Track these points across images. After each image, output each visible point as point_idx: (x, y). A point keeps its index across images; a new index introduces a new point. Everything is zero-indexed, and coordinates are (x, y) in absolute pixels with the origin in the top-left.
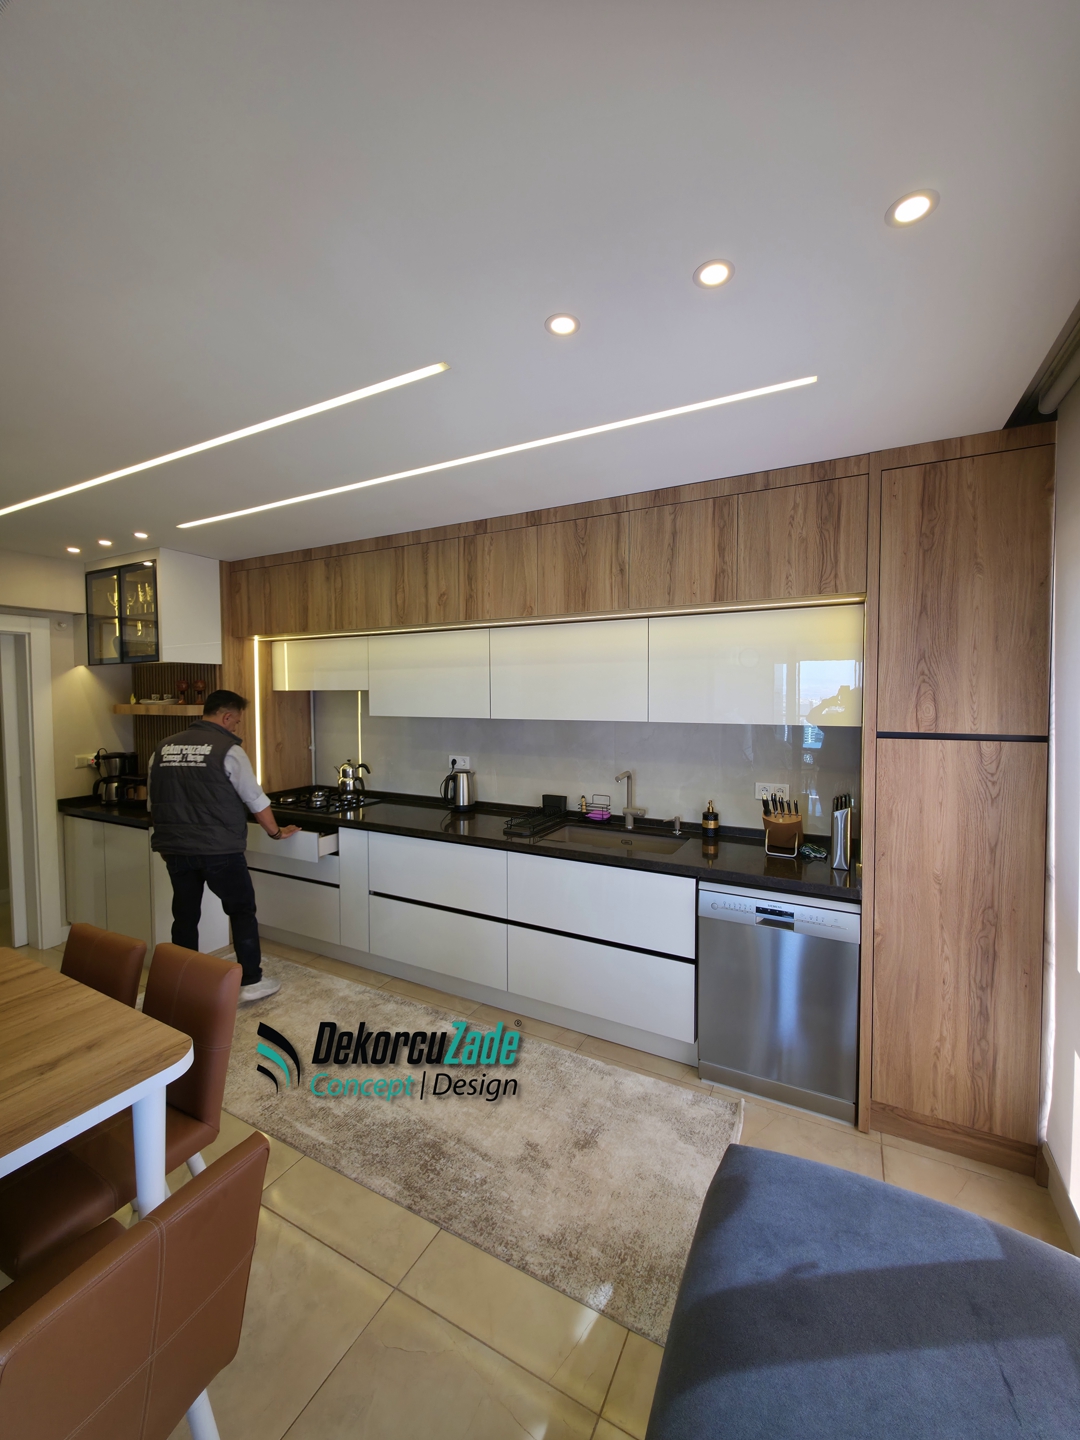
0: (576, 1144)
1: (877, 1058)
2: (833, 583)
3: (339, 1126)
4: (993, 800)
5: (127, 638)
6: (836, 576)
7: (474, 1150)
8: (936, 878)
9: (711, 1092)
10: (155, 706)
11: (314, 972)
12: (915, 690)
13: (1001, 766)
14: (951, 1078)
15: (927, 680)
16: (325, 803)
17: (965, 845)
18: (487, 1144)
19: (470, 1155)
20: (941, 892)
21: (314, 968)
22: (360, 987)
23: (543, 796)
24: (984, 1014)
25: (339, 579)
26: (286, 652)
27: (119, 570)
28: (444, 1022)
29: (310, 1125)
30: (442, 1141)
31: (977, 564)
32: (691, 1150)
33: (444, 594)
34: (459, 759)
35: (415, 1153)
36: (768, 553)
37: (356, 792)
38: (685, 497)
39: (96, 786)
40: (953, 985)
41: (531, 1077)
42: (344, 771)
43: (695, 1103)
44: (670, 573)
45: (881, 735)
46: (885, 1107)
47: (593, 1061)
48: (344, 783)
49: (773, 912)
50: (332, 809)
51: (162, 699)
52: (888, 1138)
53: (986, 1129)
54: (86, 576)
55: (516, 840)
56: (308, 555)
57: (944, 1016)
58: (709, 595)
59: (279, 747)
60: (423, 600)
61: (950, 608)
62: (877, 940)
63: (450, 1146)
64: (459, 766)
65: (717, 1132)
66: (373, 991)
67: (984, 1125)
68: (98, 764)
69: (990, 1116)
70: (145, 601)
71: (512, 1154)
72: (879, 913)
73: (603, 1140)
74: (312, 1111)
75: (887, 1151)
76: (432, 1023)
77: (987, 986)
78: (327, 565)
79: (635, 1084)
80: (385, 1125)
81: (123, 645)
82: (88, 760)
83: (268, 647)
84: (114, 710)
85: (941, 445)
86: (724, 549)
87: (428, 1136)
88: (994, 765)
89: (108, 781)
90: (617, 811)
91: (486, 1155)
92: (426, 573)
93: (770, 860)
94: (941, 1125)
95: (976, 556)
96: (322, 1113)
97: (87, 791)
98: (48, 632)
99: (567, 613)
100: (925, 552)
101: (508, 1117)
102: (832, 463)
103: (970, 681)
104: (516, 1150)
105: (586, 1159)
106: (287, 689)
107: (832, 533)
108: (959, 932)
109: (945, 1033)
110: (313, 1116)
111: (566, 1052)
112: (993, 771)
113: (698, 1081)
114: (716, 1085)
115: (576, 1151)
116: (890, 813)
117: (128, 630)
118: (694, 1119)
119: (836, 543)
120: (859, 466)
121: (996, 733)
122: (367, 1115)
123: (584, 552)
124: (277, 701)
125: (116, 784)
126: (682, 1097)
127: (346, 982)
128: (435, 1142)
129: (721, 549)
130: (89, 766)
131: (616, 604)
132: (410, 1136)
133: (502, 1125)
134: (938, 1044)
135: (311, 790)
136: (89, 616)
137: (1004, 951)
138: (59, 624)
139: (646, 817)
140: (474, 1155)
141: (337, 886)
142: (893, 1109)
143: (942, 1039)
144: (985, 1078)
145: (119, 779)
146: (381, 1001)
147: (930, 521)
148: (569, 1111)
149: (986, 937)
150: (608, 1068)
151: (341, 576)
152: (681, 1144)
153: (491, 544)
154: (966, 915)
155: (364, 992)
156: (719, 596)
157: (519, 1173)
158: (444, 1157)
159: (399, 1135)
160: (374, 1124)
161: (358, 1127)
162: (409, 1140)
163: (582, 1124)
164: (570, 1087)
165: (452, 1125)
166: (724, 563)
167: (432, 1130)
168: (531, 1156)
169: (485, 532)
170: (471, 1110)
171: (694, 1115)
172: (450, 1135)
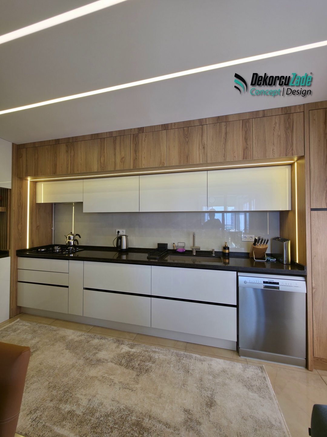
0: (207, 404)
1: (315, 339)
2: (291, 152)
3: (81, 422)
6: (292, 150)
7: (160, 422)
11: (55, 328)
18: (165, 416)
19: (159, 426)
21: (55, 326)
22: (79, 333)
23: (158, 244)
25: (73, 152)
28: (124, 345)
29: (63, 427)
30: (141, 419)
33: (122, 158)
34: (121, 231)
35: (129, 433)
36: (265, 141)
37: (74, 246)
38: (231, 119)
41: (172, 369)
42: (69, 238)
43: (244, 369)
44: (225, 148)
45: (312, 210)
46: (319, 359)
47: (195, 355)
48: (69, 242)
49: (270, 283)
56: (57, 142)
58: (241, 160)
59: (38, 228)
60: (114, 160)
62: (314, 290)
63: (146, 422)
64: (121, 233)
65: (261, 383)
66: (86, 334)
71: (179, 419)
72: (314, 280)
73: (218, 399)
74: (63, 415)
76: (118, 347)
78: (67, 146)
79: (217, 364)
80: (107, 416)
83: (34, 184)
86: (247, 139)
87: (133, 418)
91: (167, 424)
92: (115, 149)
93: (256, 263)
96: (69, 416)
101: (169, 395)
104: (180, 418)
105: (215, 413)
106: (42, 202)
107: (290, 134)
110: (64, 419)
111: (182, 352)
113: (240, 357)
114: (247, 358)
115: (209, 410)
118: (248, 378)
119: (292, 137)
120: (300, 109)
122: (96, 411)
123: (187, 140)
124: (38, 207)
126: (238, 367)
127: (72, 331)
128: (138, 421)
129: (246, 139)
131: (201, 161)
132: (123, 419)
133: (168, 401)
135: (52, 246)
139: (201, 250)
140: (161, 425)
141: (67, 287)
146: (91, 339)
148: (195, 385)
150: (202, 357)
151: (74, 150)
152: (251, 394)
153: (146, 137)
155: (82, 335)
156: (244, 158)
157: (187, 432)
158: (145, 431)
159: (117, 421)
160: (101, 416)
161: (92, 421)
162: (123, 422)
163: (204, 392)
164: (191, 371)
165: (144, 407)
166: (247, 144)
167: (134, 413)
168: (190, 419)
169: (143, 132)
170: (151, 395)
171: (248, 376)
172: (144, 414)
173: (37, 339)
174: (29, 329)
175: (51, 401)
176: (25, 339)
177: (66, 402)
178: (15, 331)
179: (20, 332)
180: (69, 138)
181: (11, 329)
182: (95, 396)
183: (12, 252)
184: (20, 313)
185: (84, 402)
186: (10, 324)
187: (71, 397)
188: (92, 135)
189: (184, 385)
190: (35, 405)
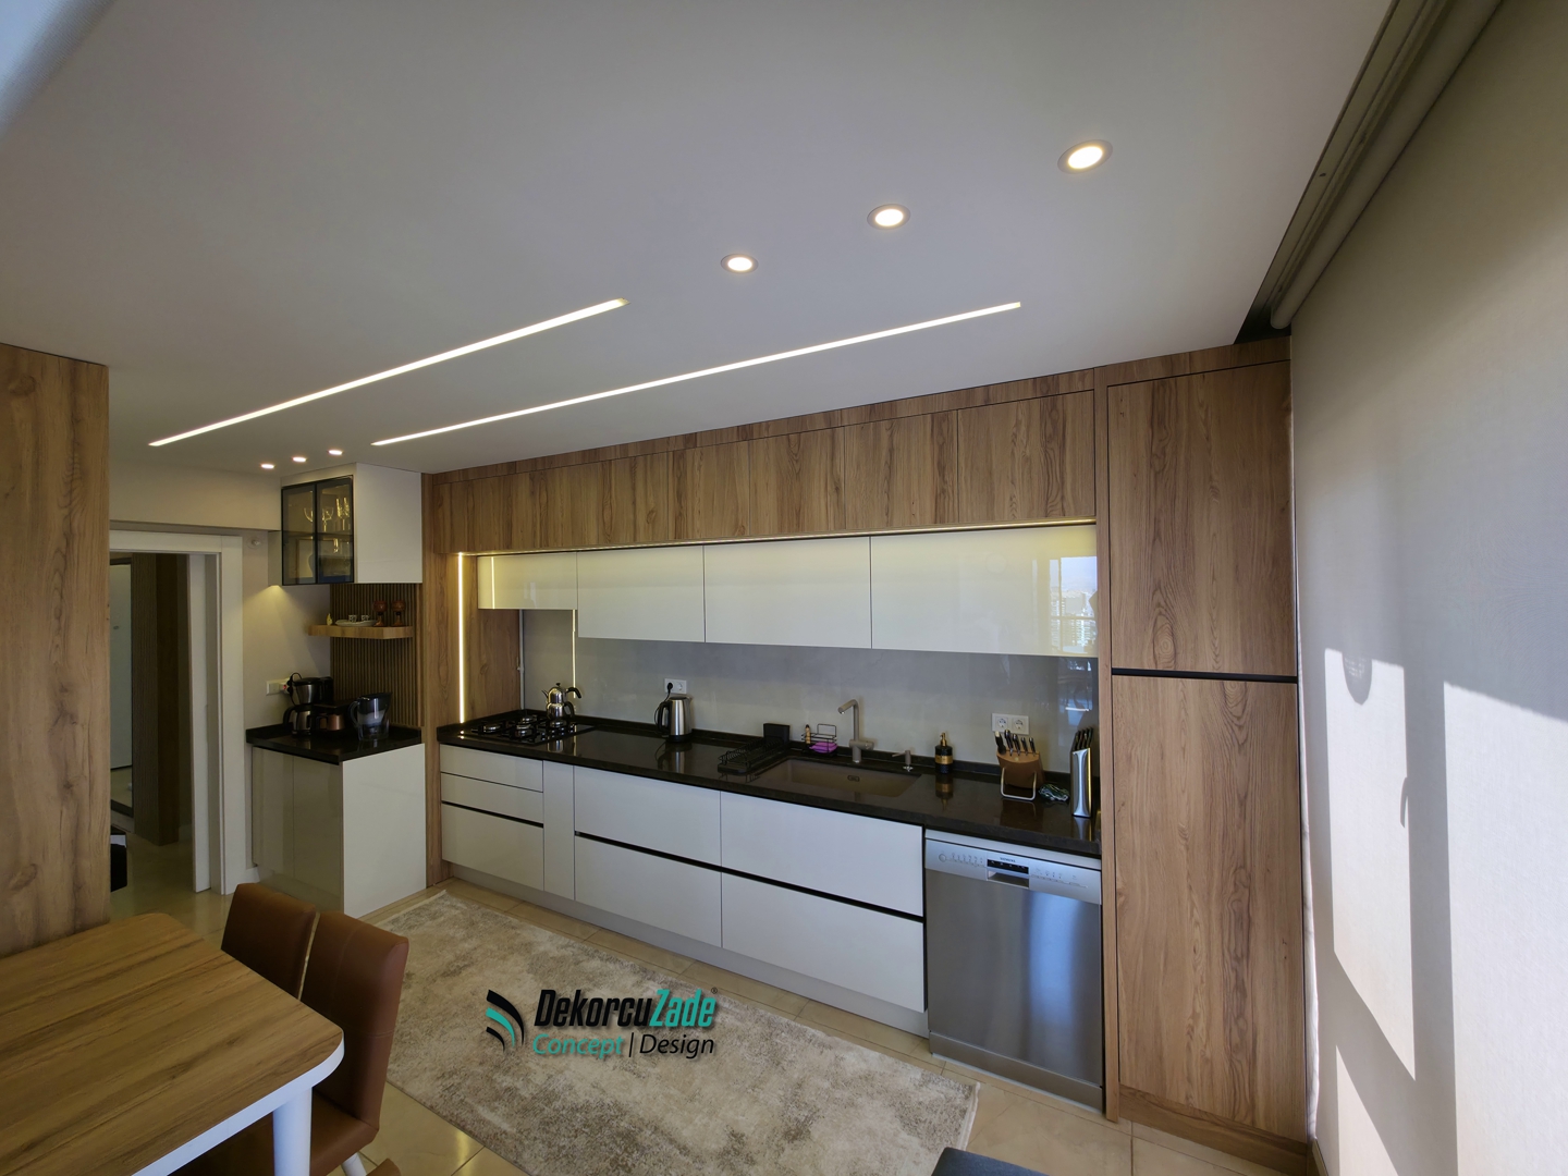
0: (786, 1134)
1: (1124, 1036)
2: (1059, 506)
3: (525, 1109)
4: (1241, 746)
5: (322, 554)
6: (1063, 498)
7: (672, 1141)
8: (1182, 831)
9: (943, 1068)
10: (352, 628)
11: (515, 921)
12: (1151, 623)
13: (1248, 709)
14: (1207, 1061)
15: (1164, 612)
16: (530, 733)
17: (1212, 796)
18: (687, 1134)
19: (667, 1147)
20: (1188, 849)
21: (516, 916)
22: (563, 940)
23: (765, 725)
24: (1240, 988)
25: (544, 494)
26: (492, 568)
27: (315, 485)
28: (651, 982)
29: (493, 1110)
30: (637, 1130)
31: (1212, 487)
32: (915, 1141)
33: (652, 512)
34: (674, 682)
35: (605, 1145)
36: (990, 473)
37: (565, 718)
38: (902, 412)
39: (287, 715)
40: (1204, 955)
41: (742, 1050)
42: (553, 696)
43: (925, 1082)
44: (888, 492)
45: (1116, 672)
46: (1134, 1093)
47: (813, 1031)
48: (551, 708)
49: (1006, 866)
50: (538, 739)
51: (359, 620)
52: (1140, 1129)
53: (1248, 1122)
54: (282, 491)
55: (732, 778)
56: (512, 467)
57: (1196, 989)
58: (929, 516)
59: (484, 669)
60: (632, 517)
61: (1186, 535)
62: (1121, 900)
63: (646, 1136)
64: (675, 690)
65: (946, 1120)
66: (577, 945)
67: (1246, 1116)
68: (290, 690)
69: (1252, 1107)
70: (344, 516)
71: (713, 1146)
72: (1121, 870)
73: (817, 1130)
74: (497, 1091)
75: (1138, 1144)
76: (638, 984)
77: (1242, 956)
78: (532, 479)
79: (858, 1059)
80: (575, 1109)
81: (319, 563)
82: (280, 686)
83: (473, 564)
84: (309, 631)
85: (1169, 360)
86: (944, 468)
87: (622, 1124)
88: (1240, 707)
89: (300, 708)
90: (843, 743)
91: (685, 1148)
92: (634, 488)
93: (1007, 802)
94: (1198, 1116)
95: (1211, 478)
96: (506, 1095)
97: (277, 720)
98: (241, 550)
99: (781, 532)
100: (1156, 474)
101: (713, 1099)
102: (1055, 377)
103: (1211, 615)
104: (716, 1142)
105: (796, 1153)
106: (494, 608)
107: (1057, 452)
108: (1209, 894)
109: (1198, 1010)
110: (498, 1098)
111: (785, 1020)
112: (1240, 714)
113: (929, 1056)
114: (949, 1061)
115: (784, 1143)
116: (1129, 758)
117: (323, 546)
118: (920, 1103)
119: (1062, 463)
120: (1083, 382)
121: (1240, 670)
122: (557, 1097)
123: (797, 469)
124: (482, 619)
125: (309, 713)
126: (909, 1077)
127: (549, 933)
128: (630, 1131)
129: (941, 468)
130: (282, 692)
131: (831, 525)
132: (602, 1123)
133: (706, 1110)
134: (1191, 1022)
135: (517, 715)
136: (284, 532)
137: (1259, 918)
138: (253, 542)
139: (875, 749)
140: (671, 1147)
141: (541, 825)
142: (1144, 1095)
143: (1195, 1016)
144: (1244, 1063)
145: (312, 707)
146: (585, 958)
147: (1161, 441)
148: (781, 1093)
149: (1240, 900)
150: (829, 1039)
151: (546, 491)
152: (904, 1135)
153: (701, 459)
154: (1216, 875)
155: (567, 946)
156: (939, 518)
157: (719, 1170)
158: (638, 1150)
159: (590, 1122)
160: (564, 1108)
161: (545, 1112)
162: (601, 1128)
163: (794, 1109)
164: (784, 1063)
165: (650, 1109)
166: (945, 482)
167: (627, 1117)
168: (735, 1150)
169: (695, 446)
170: (673, 1091)
171: (921, 1099)
172: (646, 1122)
173: (474, 942)
174: (461, 916)
175: (481, 1064)
176: (453, 938)
177: (506, 1072)
178: (433, 917)
179: (444, 922)
180: (535, 460)
181: (427, 912)
182: (561, 1072)
183: (428, 732)
184: (449, 878)
185: (539, 1078)
186: (427, 901)
187: (518, 1064)
188: (584, 451)
189: (754, 1087)
190: (452, 1066)
